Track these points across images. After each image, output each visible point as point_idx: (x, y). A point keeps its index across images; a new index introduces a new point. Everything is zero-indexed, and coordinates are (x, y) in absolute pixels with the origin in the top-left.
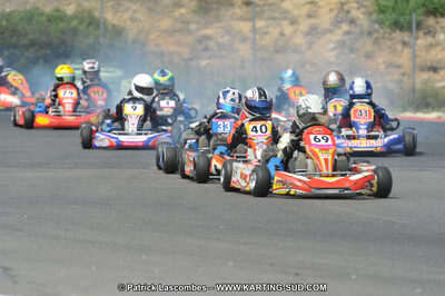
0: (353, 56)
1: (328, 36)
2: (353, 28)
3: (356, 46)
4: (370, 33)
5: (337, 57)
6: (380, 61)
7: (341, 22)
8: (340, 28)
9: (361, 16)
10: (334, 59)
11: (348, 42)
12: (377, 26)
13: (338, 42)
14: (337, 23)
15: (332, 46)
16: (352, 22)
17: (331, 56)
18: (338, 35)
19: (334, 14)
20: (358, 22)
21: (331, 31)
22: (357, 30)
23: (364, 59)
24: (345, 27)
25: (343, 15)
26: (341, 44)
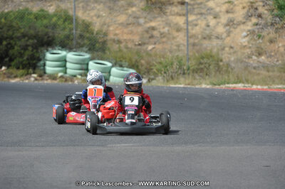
0: (260, 41)
1: (242, 27)
2: (261, 21)
3: (263, 34)
4: (272, 24)
5: (248, 42)
6: (280, 45)
7: (252, 16)
8: (250, 20)
9: (266, 12)
10: (246, 44)
11: (256, 31)
12: (278, 19)
13: (249, 31)
14: (249, 17)
15: (245, 34)
16: (260, 16)
17: (245, 41)
18: (249, 26)
19: (246, 10)
20: (264, 16)
21: (244, 23)
22: (263, 22)
23: (268, 44)
24: (254, 20)
25: (252, 11)
26: (251, 33)
